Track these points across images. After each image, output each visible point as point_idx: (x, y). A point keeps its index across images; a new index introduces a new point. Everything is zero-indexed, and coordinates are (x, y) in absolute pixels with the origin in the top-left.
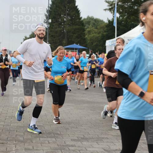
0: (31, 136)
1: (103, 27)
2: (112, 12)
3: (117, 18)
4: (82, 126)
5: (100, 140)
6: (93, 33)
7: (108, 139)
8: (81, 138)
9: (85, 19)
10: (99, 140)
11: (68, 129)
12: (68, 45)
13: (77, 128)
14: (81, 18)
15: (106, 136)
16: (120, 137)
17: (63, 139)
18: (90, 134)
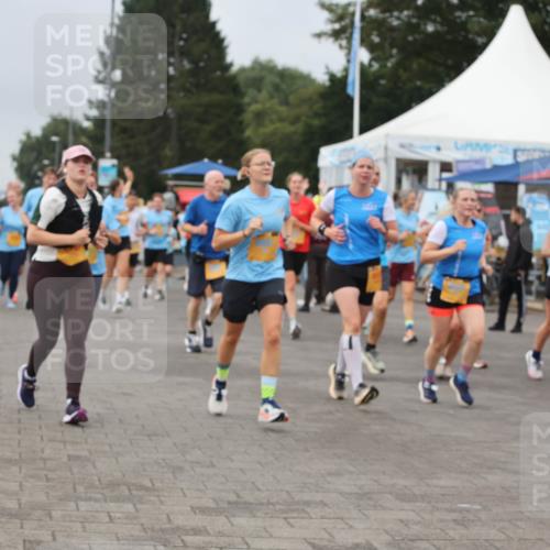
0: (47, 493)
1: (310, 99)
2: (344, 43)
3: (362, 65)
4: (232, 461)
5: (297, 510)
6: (272, 122)
7: (325, 505)
8: (229, 503)
9: (243, 70)
10: (293, 511)
11: (181, 469)
12: (180, 163)
14: (231, 65)
15: (319, 497)
16: (370, 499)
17: (163, 507)
18: (259, 490)
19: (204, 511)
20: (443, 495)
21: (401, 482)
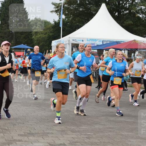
1: (49, 28)
2: (58, 13)
3: (63, 19)
4: (29, 122)
5: (45, 135)
6: (40, 34)
7: (53, 134)
8: (28, 133)
10: (44, 135)
11: (15, 124)
12: (16, 45)
13: (24, 124)
15: (51, 132)
16: (64, 132)
17: (11, 134)
18: (35, 130)
19: (21, 135)
20: (83, 131)
21: (73, 127)
